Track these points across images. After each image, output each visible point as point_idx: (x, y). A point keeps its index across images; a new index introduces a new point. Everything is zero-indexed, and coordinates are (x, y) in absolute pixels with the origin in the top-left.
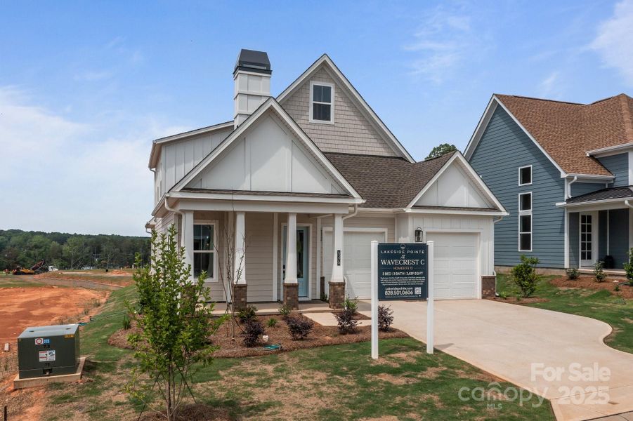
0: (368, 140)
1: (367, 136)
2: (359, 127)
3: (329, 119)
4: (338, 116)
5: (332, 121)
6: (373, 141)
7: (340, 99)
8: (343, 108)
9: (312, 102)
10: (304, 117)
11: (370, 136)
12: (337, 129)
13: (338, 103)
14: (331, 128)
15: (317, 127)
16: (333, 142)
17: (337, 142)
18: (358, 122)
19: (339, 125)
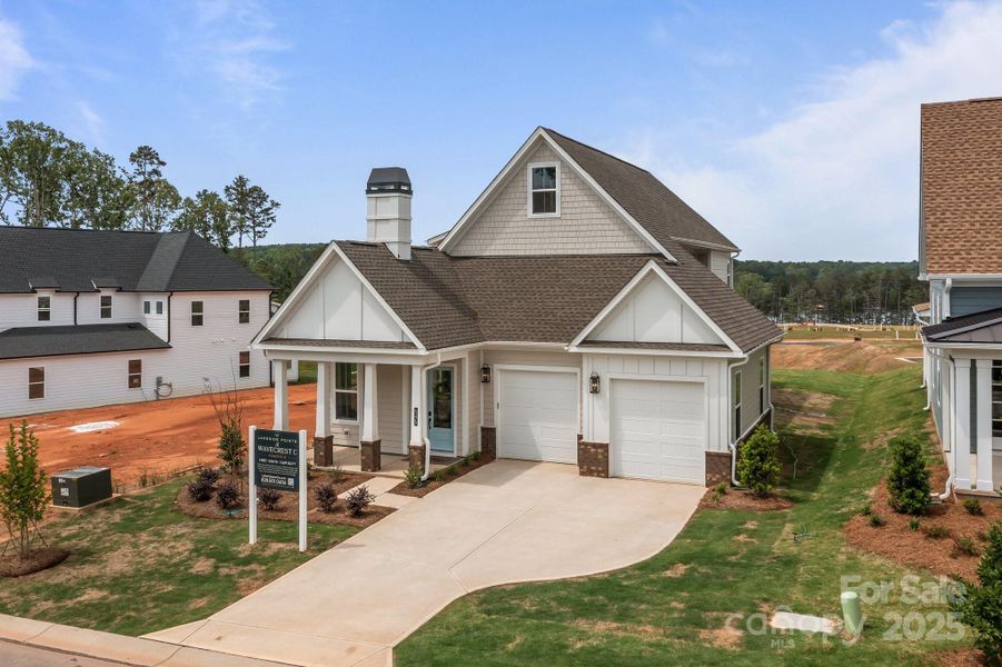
0: (610, 233)
1: (606, 227)
2: (595, 216)
3: (554, 211)
4: (565, 205)
5: (557, 214)
6: (616, 233)
7: (568, 181)
8: (572, 193)
9: (530, 191)
10: (521, 213)
11: (612, 227)
12: (564, 222)
13: (566, 187)
14: (557, 223)
15: (537, 223)
16: (559, 240)
17: (565, 240)
18: (594, 210)
19: (568, 217)
